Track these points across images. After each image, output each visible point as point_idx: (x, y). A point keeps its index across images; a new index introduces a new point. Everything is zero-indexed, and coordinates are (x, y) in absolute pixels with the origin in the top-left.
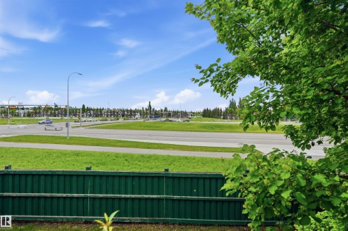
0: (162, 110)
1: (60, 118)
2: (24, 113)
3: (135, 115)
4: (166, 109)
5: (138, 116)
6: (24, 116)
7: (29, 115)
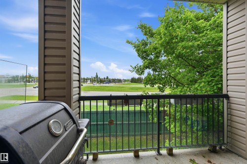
0: (105, 78)
1: (33, 84)
2: (6, 80)
3: (87, 81)
4: (107, 77)
5: (89, 82)
6: (5, 82)
7: (9, 81)
